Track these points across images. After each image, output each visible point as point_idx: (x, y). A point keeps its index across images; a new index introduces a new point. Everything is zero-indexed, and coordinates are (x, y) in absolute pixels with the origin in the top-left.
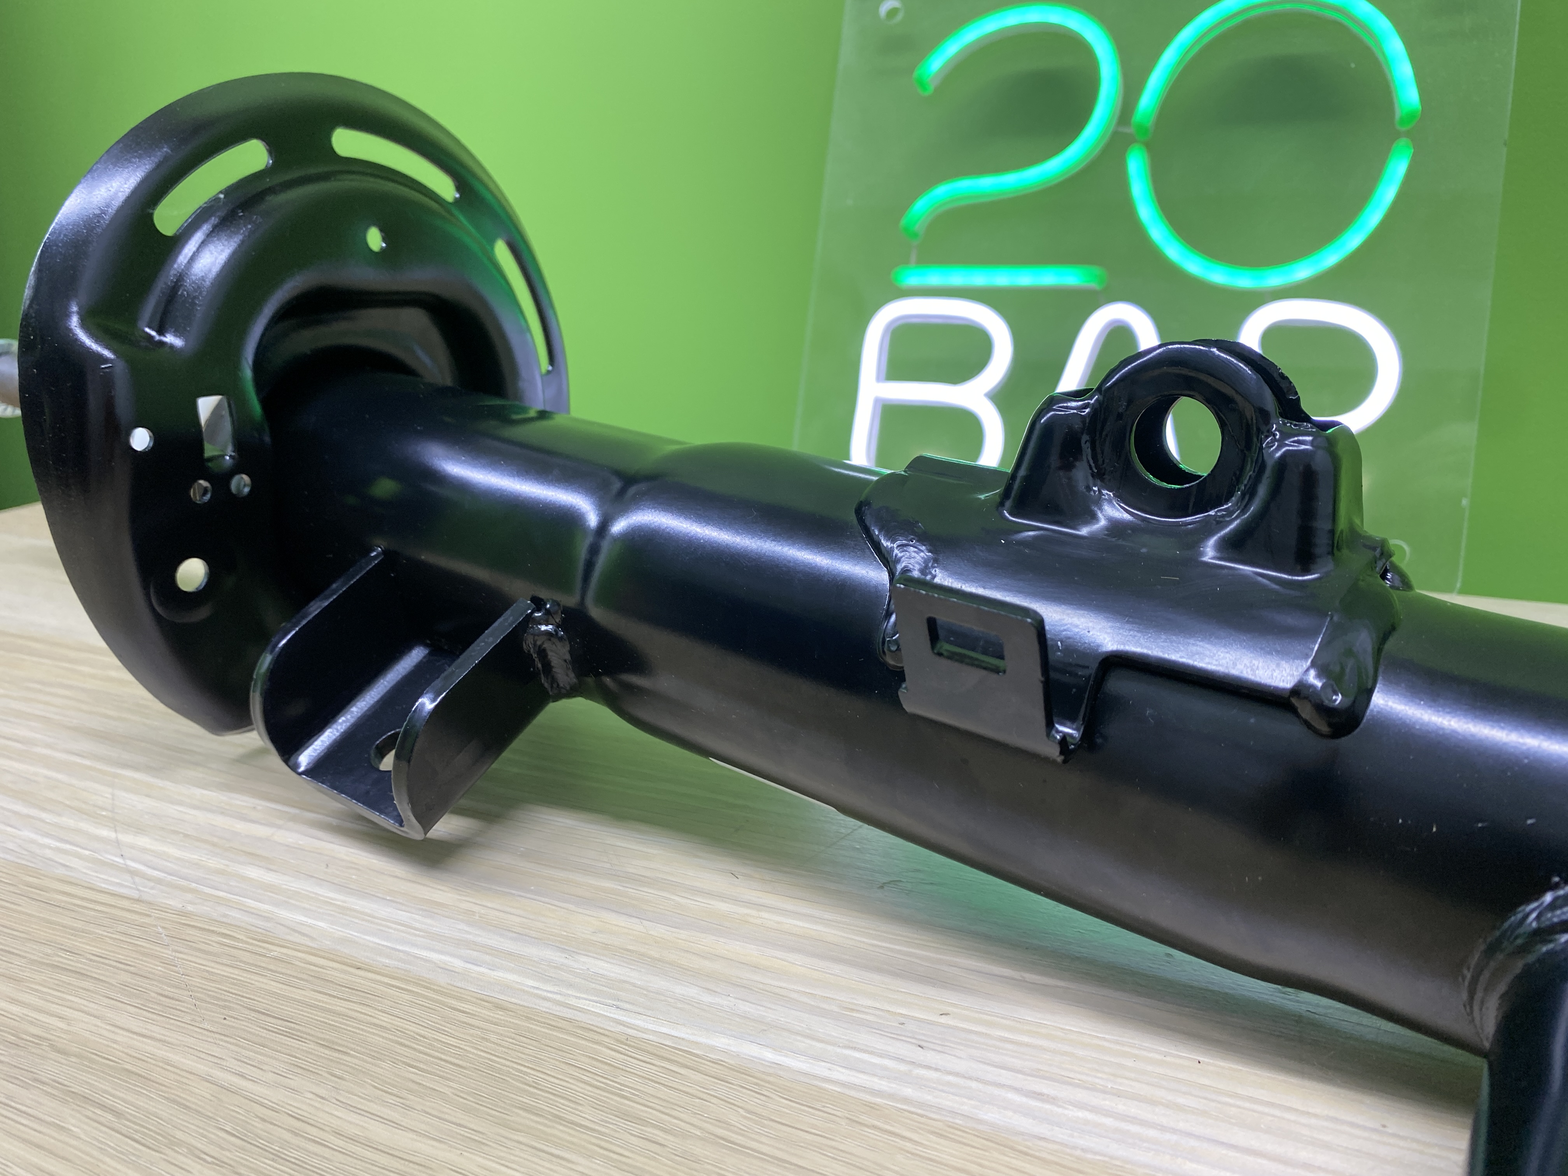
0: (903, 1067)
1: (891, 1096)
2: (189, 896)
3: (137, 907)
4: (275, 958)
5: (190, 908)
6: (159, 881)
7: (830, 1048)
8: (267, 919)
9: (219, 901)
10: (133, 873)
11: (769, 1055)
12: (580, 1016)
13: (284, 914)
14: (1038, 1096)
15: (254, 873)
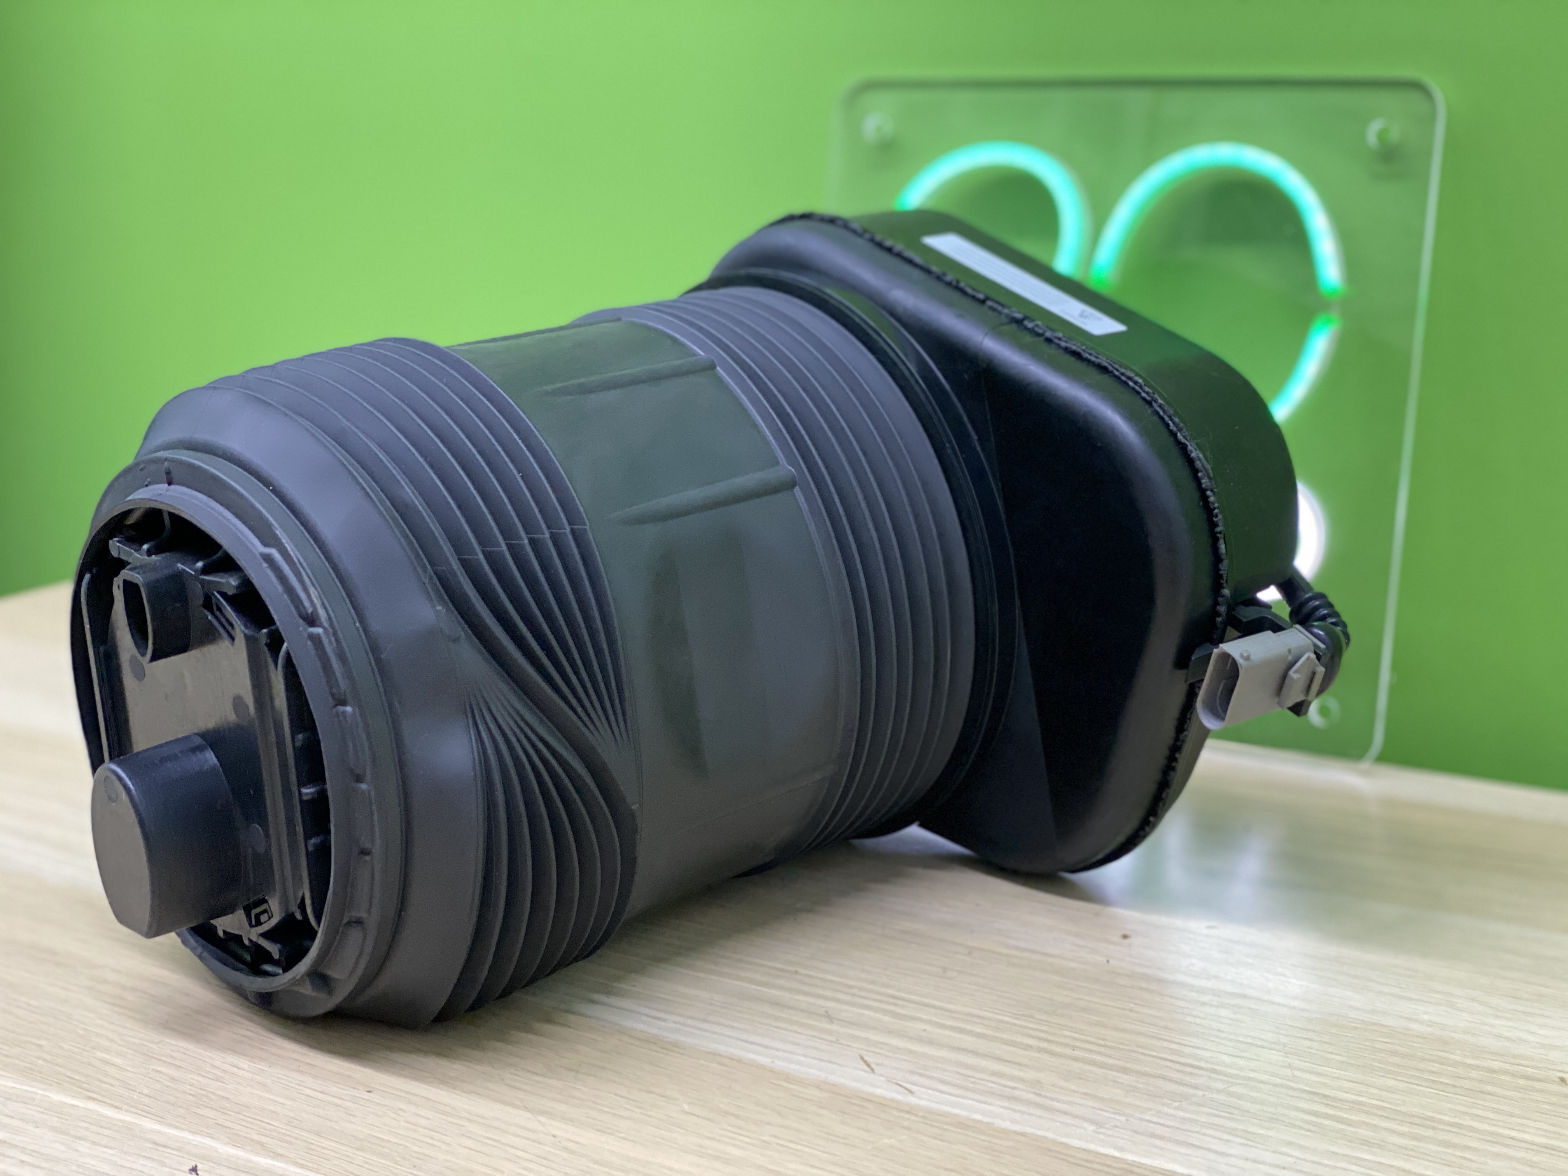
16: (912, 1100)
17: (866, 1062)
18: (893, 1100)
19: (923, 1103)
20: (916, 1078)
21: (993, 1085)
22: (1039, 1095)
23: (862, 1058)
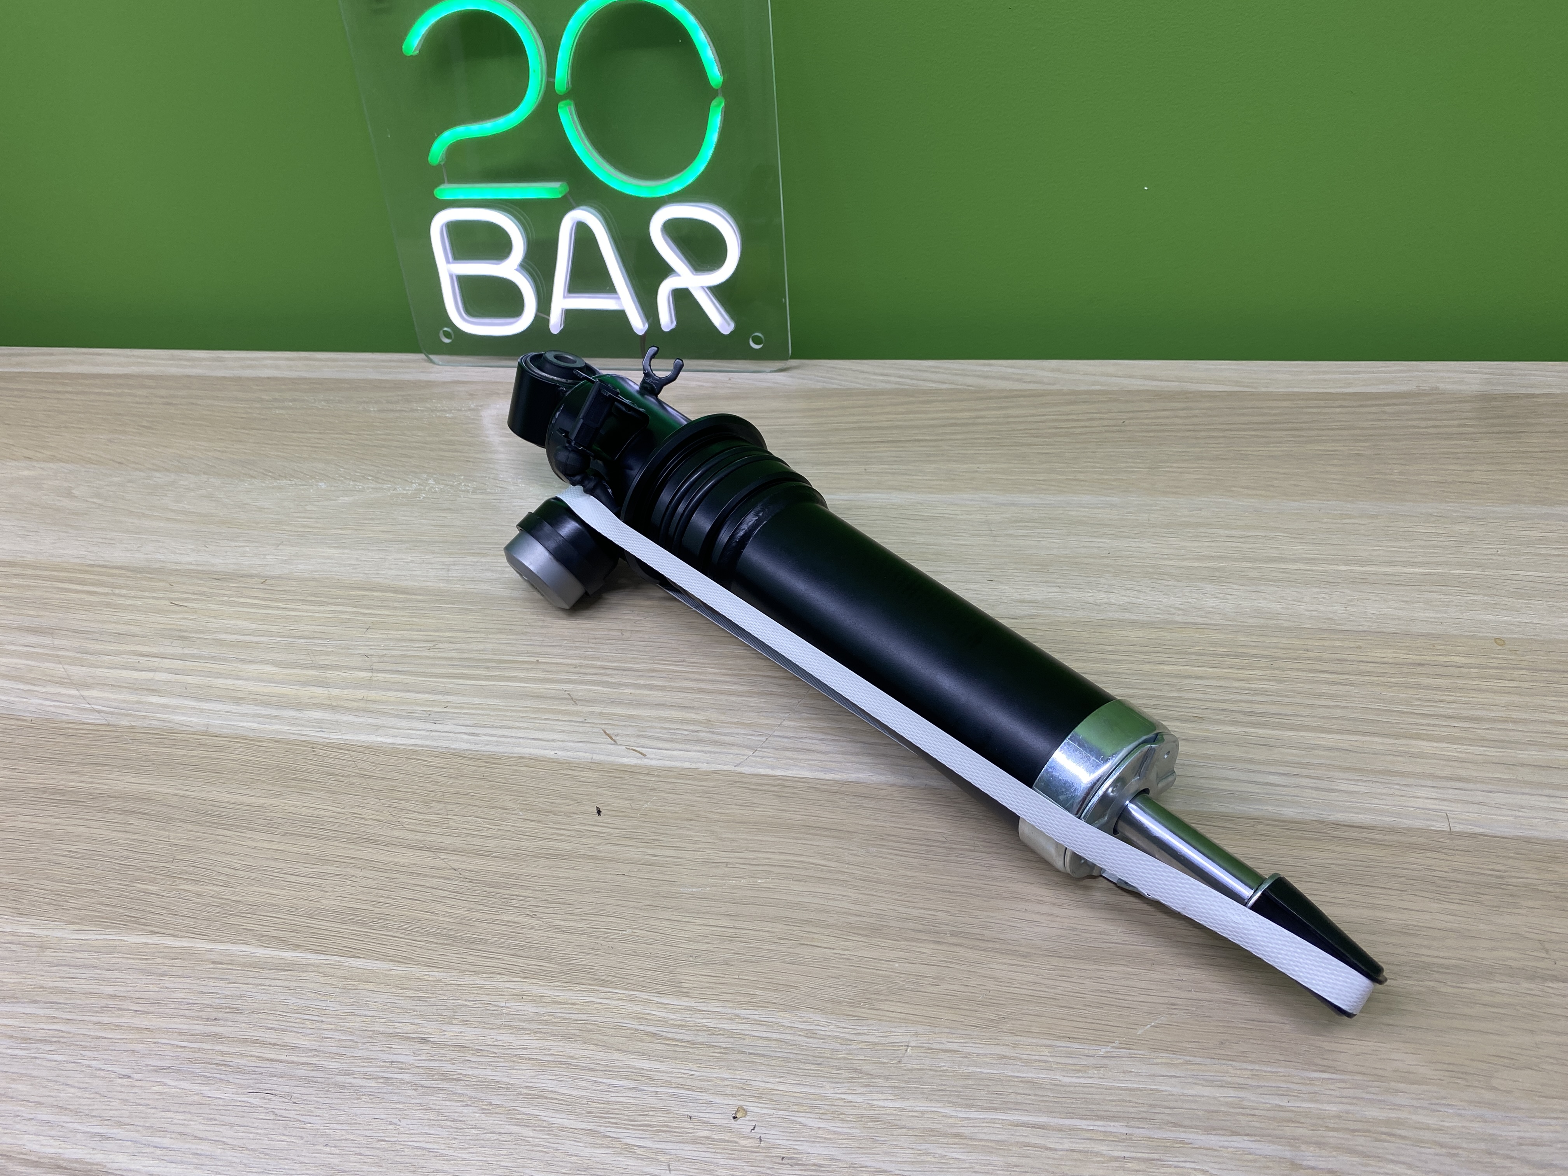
0: (427, 733)
1: (422, 746)
2: (130, 718)
3: (108, 728)
4: (180, 740)
5: (133, 724)
6: (112, 713)
7: (401, 731)
8: (169, 722)
9: (145, 717)
10: (99, 711)
11: (379, 739)
12: (308, 738)
13: (176, 718)
14: (473, 734)
15: (154, 699)
16: (646, 762)
17: (608, 735)
18: (635, 766)
19: (654, 763)
20: (642, 741)
21: (686, 733)
22: (713, 733)
23: (605, 733)
